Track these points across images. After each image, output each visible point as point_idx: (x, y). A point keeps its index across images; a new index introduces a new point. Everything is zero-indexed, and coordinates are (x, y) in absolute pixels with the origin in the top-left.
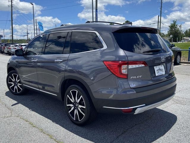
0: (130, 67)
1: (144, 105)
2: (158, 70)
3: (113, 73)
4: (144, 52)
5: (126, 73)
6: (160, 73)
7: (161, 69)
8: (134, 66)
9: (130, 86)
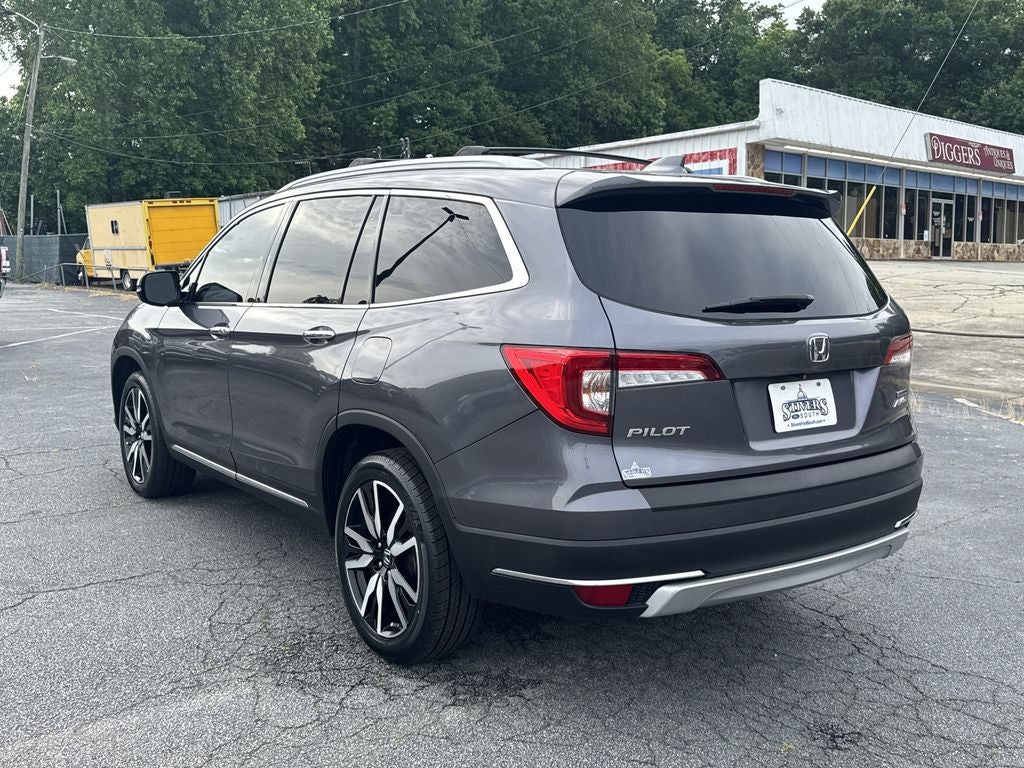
0: (630, 379)
1: (699, 573)
2: (795, 402)
3: (540, 407)
4: (707, 310)
5: (605, 410)
6: (804, 420)
7: (809, 397)
8: (650, 377)
9: (623, 473)
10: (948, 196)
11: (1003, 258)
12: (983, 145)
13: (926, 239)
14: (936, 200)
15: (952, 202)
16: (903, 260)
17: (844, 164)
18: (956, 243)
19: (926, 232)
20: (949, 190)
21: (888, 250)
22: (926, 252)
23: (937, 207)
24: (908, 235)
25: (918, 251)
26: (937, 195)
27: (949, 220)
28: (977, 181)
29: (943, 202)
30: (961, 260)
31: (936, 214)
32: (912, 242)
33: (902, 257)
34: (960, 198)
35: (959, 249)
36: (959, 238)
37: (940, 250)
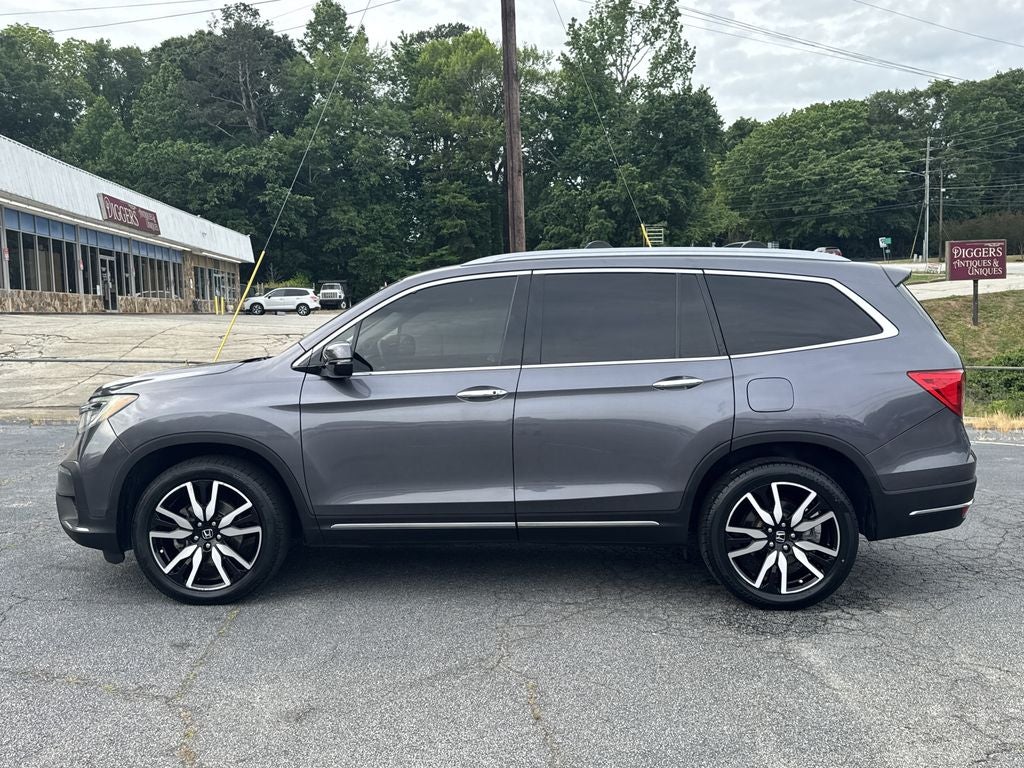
10: (109, 253)
11: (152, 311)
12: (138, 208)
13: (99, 294)
14: (102, 257)
15: (113, 259)
16: (86, 314)
17: (33, 218)
18: (120, 297)
19: (98, 287)
20: (109, 247)
21: (74, 304)
22: (100, 306)
23: (103, 262)
24: (87, 291)
25: (95, 305)
26: (104, 252)
27: (112, 277)
28: (128, 240)
29: (108, 258)
30: (125, 313)
31: (104, 269)
32: (90, 296)
33: (85, 310)
34: (118, 254)
35: (122, 303)
36: (121, 293)
37: (109, 305)
